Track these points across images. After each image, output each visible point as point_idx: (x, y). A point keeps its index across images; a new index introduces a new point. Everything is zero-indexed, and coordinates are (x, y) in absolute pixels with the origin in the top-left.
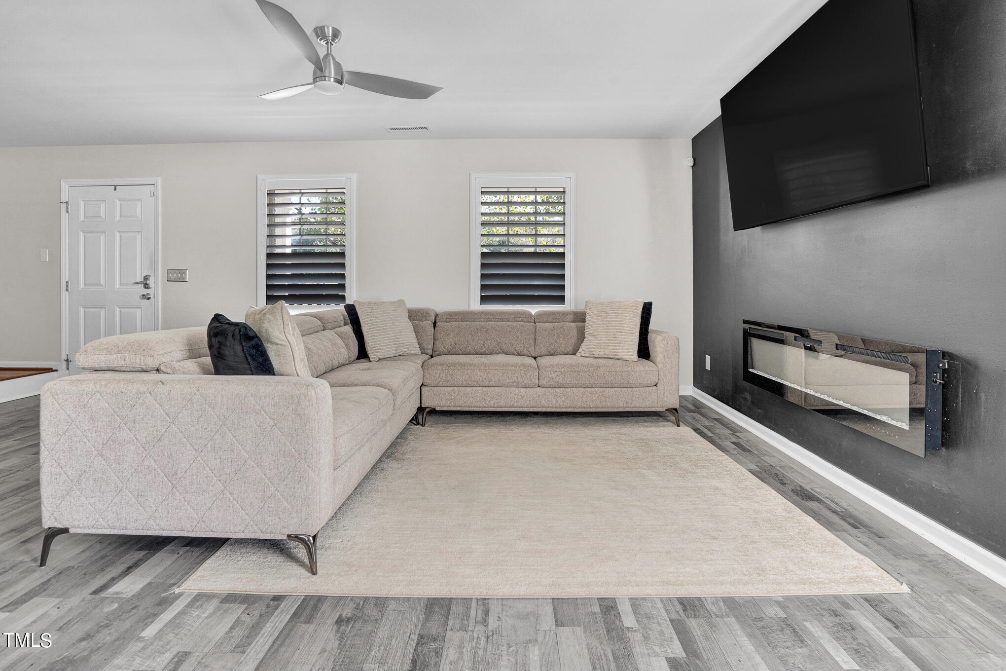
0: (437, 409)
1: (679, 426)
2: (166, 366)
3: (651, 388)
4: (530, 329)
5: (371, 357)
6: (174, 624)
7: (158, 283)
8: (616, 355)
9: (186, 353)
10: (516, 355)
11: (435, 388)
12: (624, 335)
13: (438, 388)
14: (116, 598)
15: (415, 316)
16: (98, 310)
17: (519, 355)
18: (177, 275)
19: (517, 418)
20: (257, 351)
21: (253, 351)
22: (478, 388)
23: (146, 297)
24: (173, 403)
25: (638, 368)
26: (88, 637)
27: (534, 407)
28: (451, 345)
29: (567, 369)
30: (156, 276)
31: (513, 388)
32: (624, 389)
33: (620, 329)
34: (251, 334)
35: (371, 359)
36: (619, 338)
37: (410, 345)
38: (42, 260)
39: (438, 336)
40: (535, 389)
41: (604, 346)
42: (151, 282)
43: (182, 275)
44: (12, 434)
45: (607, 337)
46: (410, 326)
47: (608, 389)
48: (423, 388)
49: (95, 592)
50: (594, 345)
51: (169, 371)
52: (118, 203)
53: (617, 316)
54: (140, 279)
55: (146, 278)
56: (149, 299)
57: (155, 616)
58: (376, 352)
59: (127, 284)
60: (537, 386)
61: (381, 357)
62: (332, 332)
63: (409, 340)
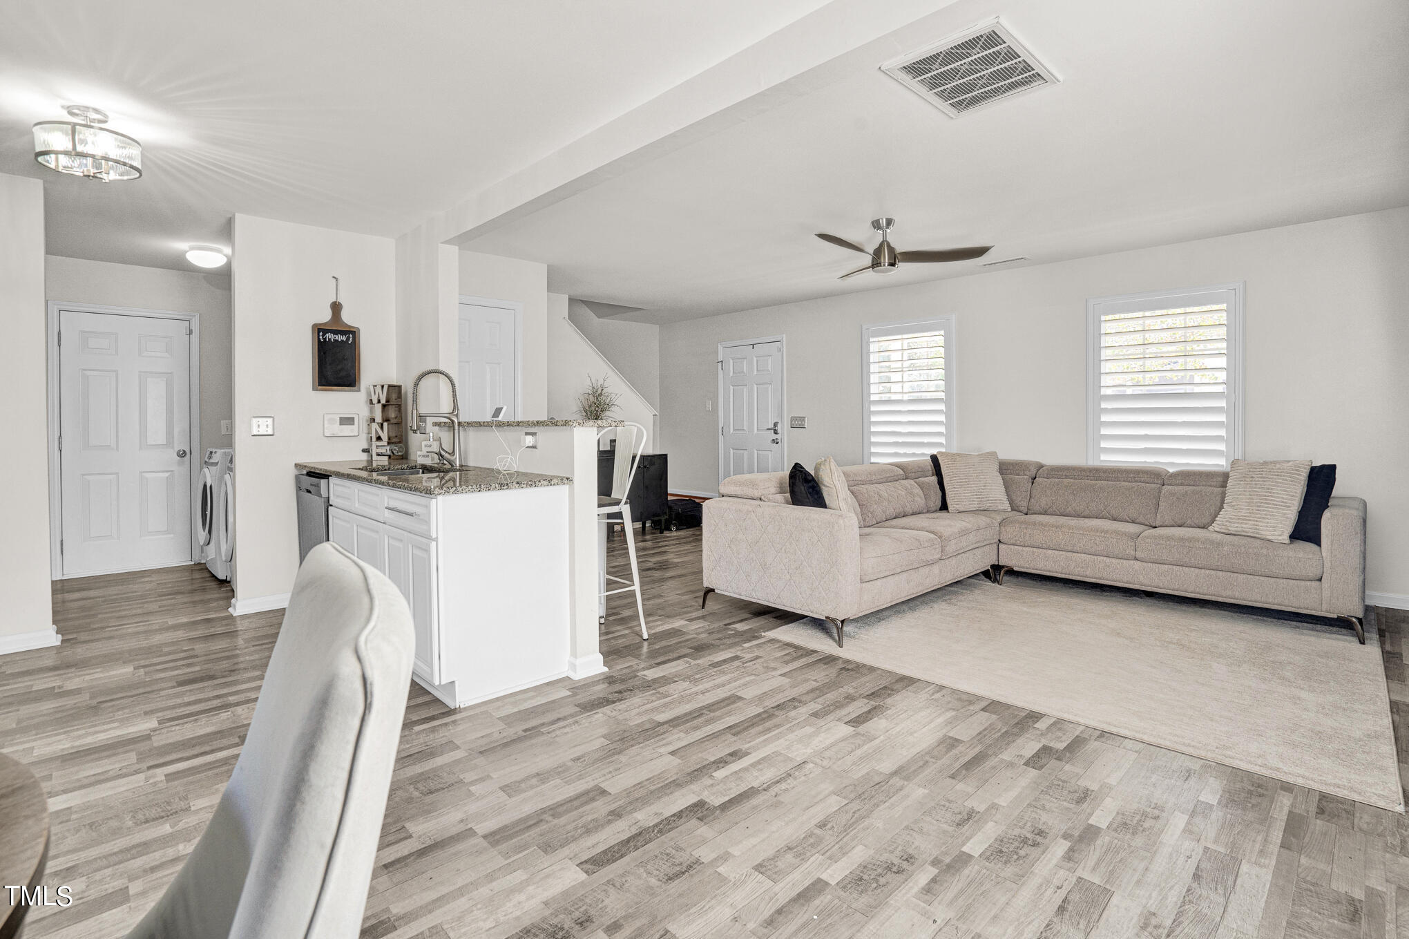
0: (1015, 569)
1: (1364, 644)
2: (764, 497)
3: (1309, 583)
4: (1152, 493)
5: (949, 509)
6: (758, 646)
7: (784, 428)
8: (1257, 533)
9: (778, 490)
10: (1129, 522)
11: (1012, 547)
12: (1273, 508)
13: (1016, 547)
14: (734, 629)
15: (1006, 469)
16: (742, 451)
17: (1133, 522)
18: (795, 422)
19: (1118, 595)
20: (813, 490)
21: (811, 490)
22: (1061, 553)
23: (775, 442)
24: (765, 519)
25: (1285, 553)
26: (720, 639)
27: (1130, 583)
28: (1047, 505)
29: (1173, 543)
30: (783, 422)
31: (1102, 558)
32: (1262, 578)
33: (1266, 499)
34: (810, 478)
35: (950, 511)
36: (1264, 511)
37: (995, 500)
38: (707, 409)
39: (1034, 493)
40: (1132, 562)
41: (1243, 520)
42: (779, 428)
43: (801, 422)
44: (690, 542)
45: (1249, 509)
46: (1000, 478)
47: (1236, 575)
48: (1001, 546)
49: (725, 625)
50: (1231, 518)
51: (766, 500)
52: (755, 359)
53: (1265, 481)
54: (771, 426)
55: (775, 425)
56: (777, 443)
57: (750, 641)
58: (956, 504)
59: (762, 430)
60: (1133, 558)
61: (961, 510)
62: (912, 482)
63: (997, 493)
